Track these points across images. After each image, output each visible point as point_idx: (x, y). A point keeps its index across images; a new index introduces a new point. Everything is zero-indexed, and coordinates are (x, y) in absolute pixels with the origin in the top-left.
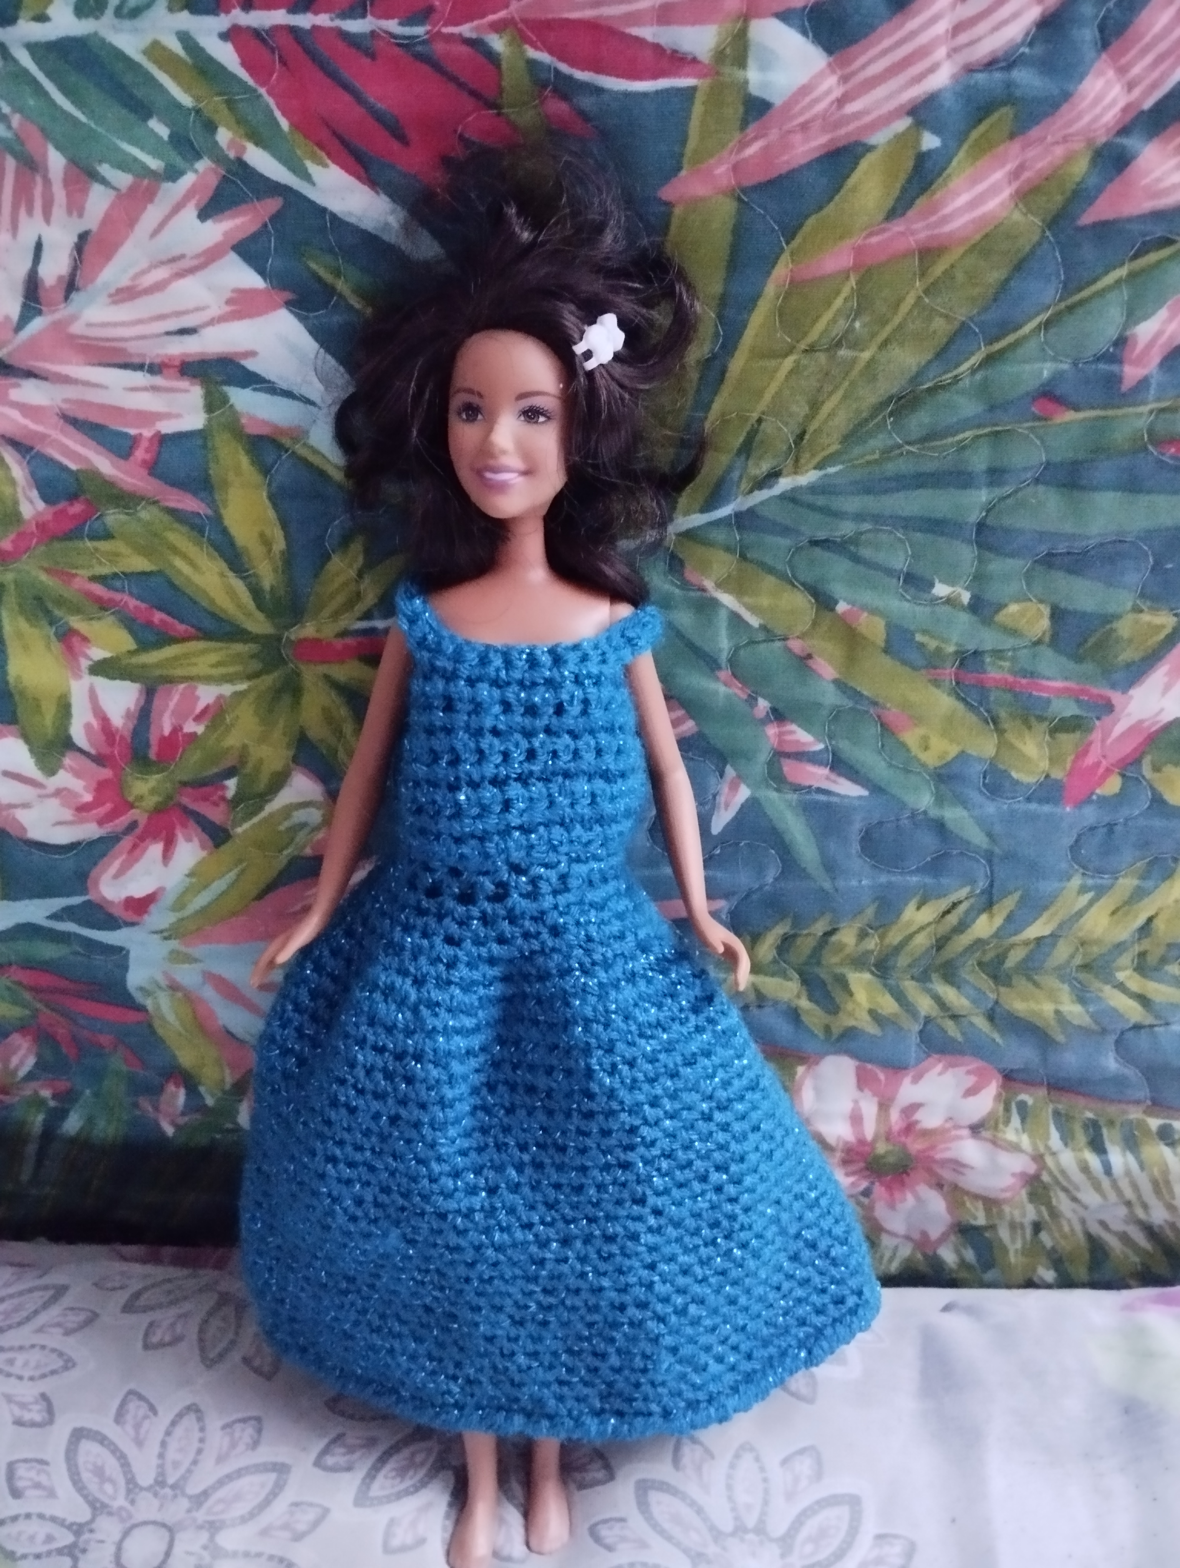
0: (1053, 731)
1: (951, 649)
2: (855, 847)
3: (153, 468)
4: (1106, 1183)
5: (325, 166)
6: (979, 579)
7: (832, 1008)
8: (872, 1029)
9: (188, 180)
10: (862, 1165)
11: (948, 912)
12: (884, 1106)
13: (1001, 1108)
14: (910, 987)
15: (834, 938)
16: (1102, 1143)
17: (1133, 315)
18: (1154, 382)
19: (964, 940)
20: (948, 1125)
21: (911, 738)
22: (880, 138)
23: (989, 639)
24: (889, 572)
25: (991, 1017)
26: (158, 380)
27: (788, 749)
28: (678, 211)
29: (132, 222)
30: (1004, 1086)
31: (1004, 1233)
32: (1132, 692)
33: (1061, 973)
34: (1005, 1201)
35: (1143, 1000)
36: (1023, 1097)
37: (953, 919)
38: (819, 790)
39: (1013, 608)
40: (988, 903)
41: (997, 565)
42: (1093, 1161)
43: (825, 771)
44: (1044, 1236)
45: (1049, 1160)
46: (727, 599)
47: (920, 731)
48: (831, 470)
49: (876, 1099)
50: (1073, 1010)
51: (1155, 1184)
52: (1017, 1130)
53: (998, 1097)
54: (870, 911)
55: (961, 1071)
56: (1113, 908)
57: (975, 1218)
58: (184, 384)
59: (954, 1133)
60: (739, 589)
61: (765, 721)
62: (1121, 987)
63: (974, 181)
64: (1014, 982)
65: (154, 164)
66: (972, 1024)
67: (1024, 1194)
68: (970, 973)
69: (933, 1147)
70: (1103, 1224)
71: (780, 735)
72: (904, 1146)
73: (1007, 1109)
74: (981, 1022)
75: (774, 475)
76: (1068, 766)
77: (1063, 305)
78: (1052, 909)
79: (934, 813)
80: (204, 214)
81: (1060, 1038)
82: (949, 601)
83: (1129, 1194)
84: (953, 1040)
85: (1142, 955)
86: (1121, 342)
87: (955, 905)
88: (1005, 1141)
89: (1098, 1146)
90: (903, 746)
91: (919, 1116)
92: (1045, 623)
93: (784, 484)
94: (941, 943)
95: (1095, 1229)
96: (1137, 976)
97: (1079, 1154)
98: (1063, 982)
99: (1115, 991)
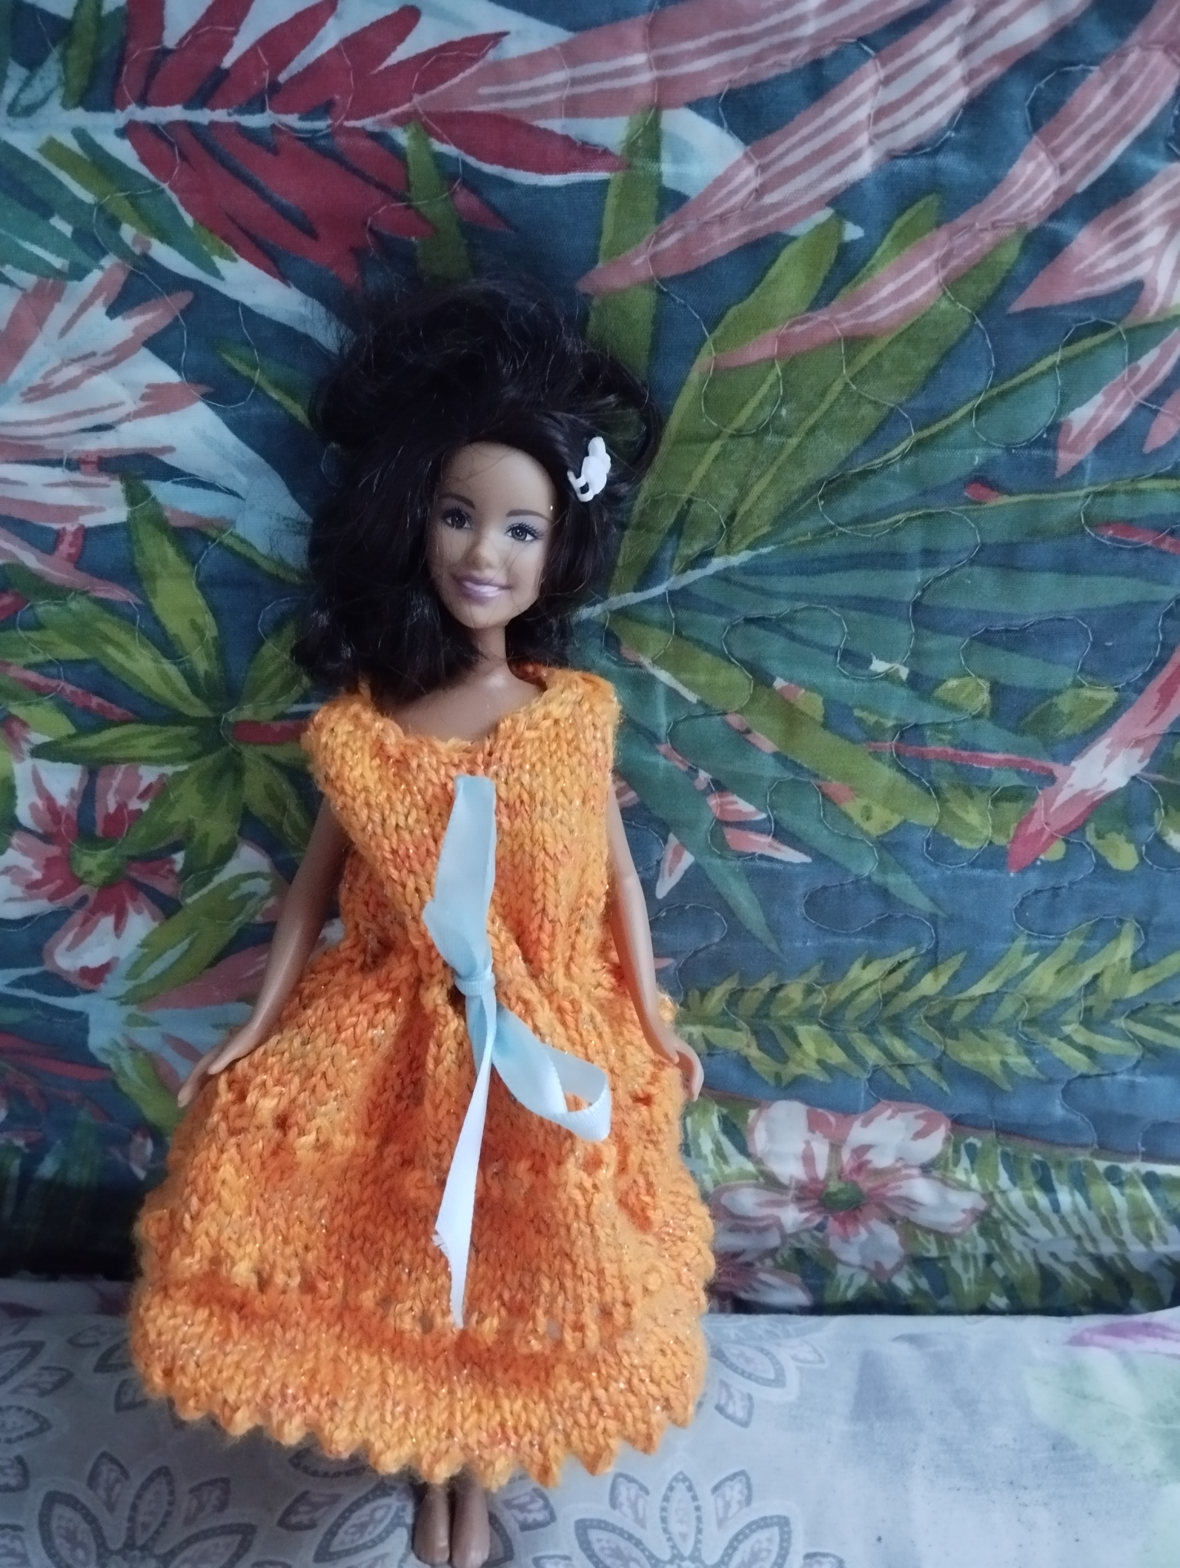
0: (996, 801)
1: (890, 723)
2: (800, 911)
3: (78, 562)
4: (1055, 1220)
5: (234, 260)
6: (916, 654)
7: (782, 1058)
8: (821, 1076)
9: (95, 277)
10: (815, 1202)
11: (893, 970)
12: (835, 1148)
13: (950, 1150)
14: (859, 1040)
15: (781, 994)
16: (1051, 1183)
17: (1067, 402)
18: (1089, 466)
19: (912, 996)
20: (899, 1165)
21: (853, 808)
22: (801, 229)
23: (928, 714)
24: (825, 649)
25: (938, 1066)
26: (77, 476)
27: (730, 819)
28: (596, 302)
29: (40, 321)
30: (952, 1130)
31: (957, 1264)
32: (1073, 764)
33: (1008, 1027)
34: (959, 1236)
35: (1088, 1051)
36: (971, 1140)
37: (898, 978)
38: (762, 857)
39: (952, 683)
40: (932, 961)
41: (933, 643)
42: (1042, 1200)
43: (767, 839)
44: (996, 1266)
45: (998, 1198)
46: (663, 676)
47: (862, 802)
48: (764, 551)
49: (827, 1141)
50: (1020, 1062)
51: (1103, 1221)
52: (966, 1170)
53: (947, 1139)
54: (816, 970)
55: (911, 1115)
56: (1058, 967)
57: (928, 1250)
58: (103, 479)
59: (904, 1172)
60: (675, 666)
61: (706, 793)
62: (1068, 1040)
63: (901, 271)
64: (961, 1035)
65: (58, 263)
66: (920, 1073)
67: (974, 1229)
68: (917, 1026)
69: (885, 1185)
70: (1053, 1255)
71: (721, 805)
72: (855, 1184)
73: (956, 1151)
74: (928, 1071)
75: (706, 555)
76: (1012, 833)
77: (995, 391)
78: (997, 969)
79: (877, 879)
80: (113, 311)
81: (1007, 1087)
82: (888, 677)
83: (1078, 1229)
84: (901, 1088)
85: (1088, 1010)
86: (1055, 428)
87: (900, 965)
88: (956, 1181)
89: (1047, 1186)
90: (846, 816)
91: (869, 1156)
92: (985, 697)
93: (717, 564)
94: (888, 998)
95: (1046, 1259)
96: (1083, 1029)
97: (1028, 1193)
98: (1009, 1035)
99: (1062, 1044)
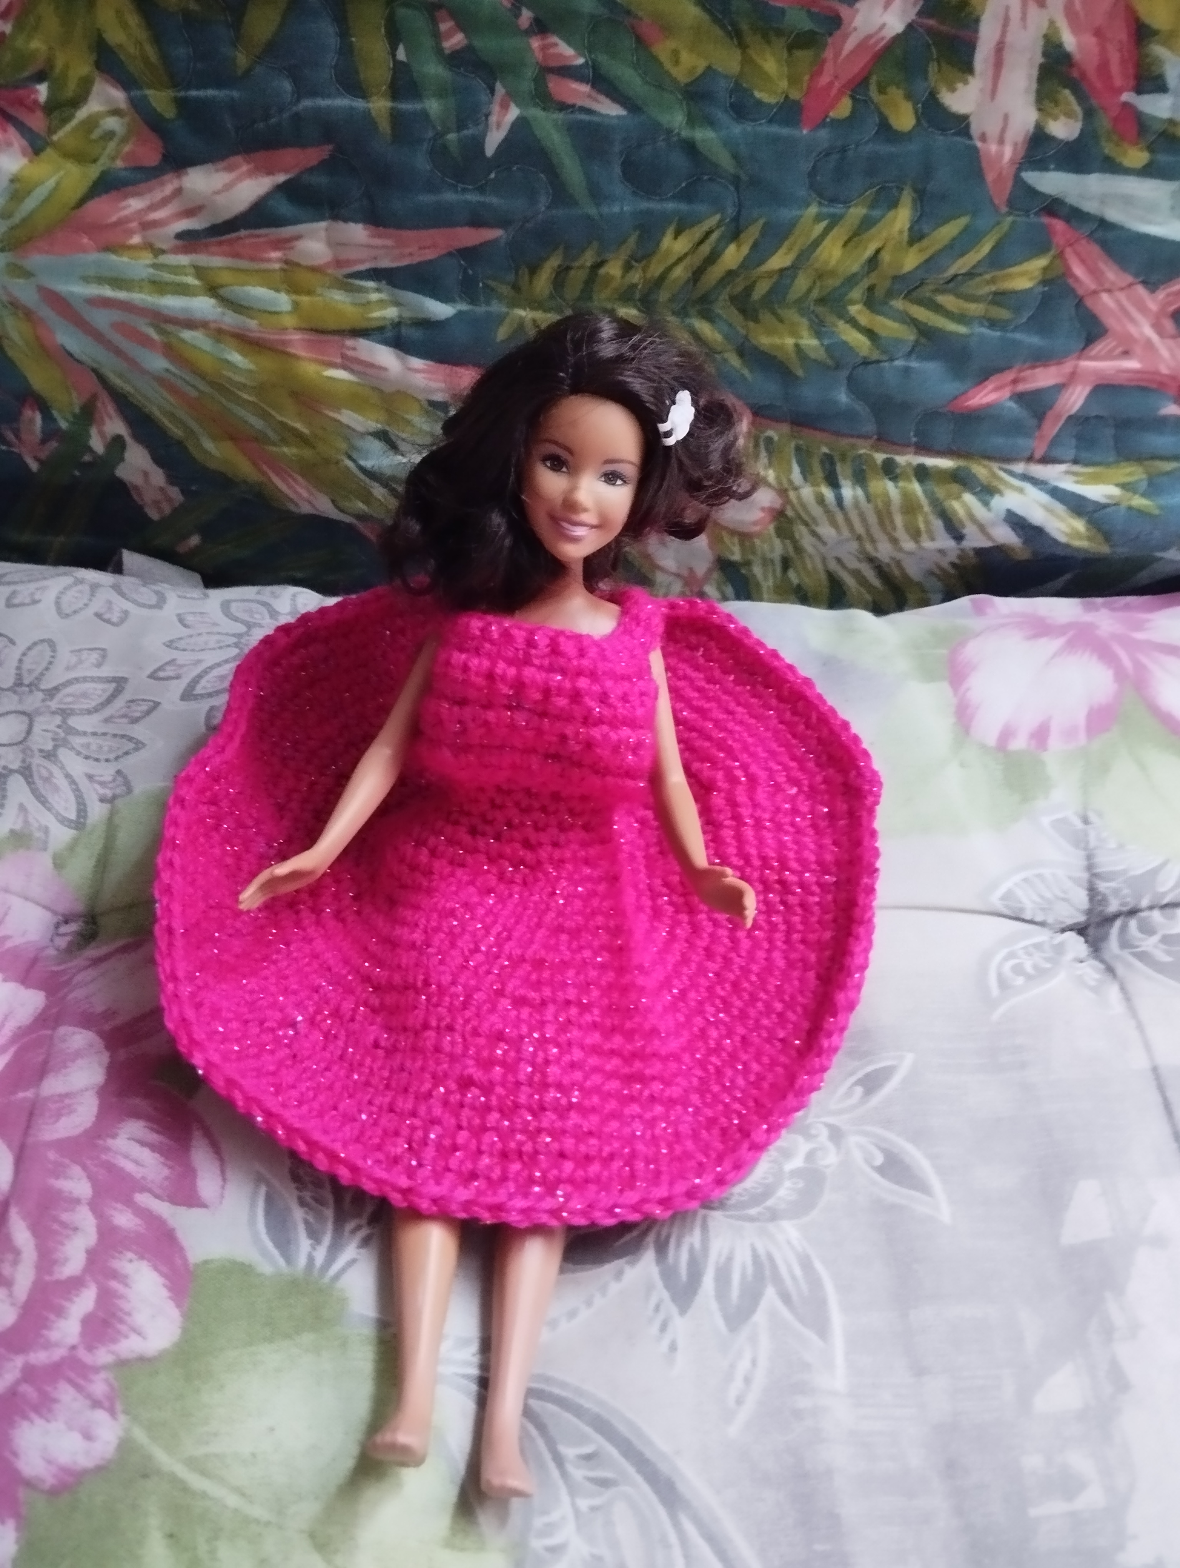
0: (791, 47)
2: (617, 172)
4: (840, 518)
11: (702, 241)
14: (671, 322)
15: (602, 271)
16: (837, 479)
19: (716, 272)
21: (663, 51)
25: (741, 352)
27: (552, 64)
31: (757, 570)
32: (856, 6)
33: (800, 304)
34: (758, 535)
35: (870, 333)
36: (770, 433)
37: (706, 249)
38: (583, 109)
40: (735, 235)
42: (828, 493)
43: (585, 88)
44: (792, 574)
45: (792, 494)
47: (671, 44)
50: (810, 342)
51: (879, 513)
52: (765, 464)
54: (632, 240)
56: (845, 238)
57: (733, 554)
61: (529, 32)
62: (853, 321)
64: (761, 316)
66: (725, 360)
67: (771, 528)
68: (722, 307)
70: (839, 560)
71: (544, 48)
73: (756, 445)
74: (732, 358)
76: (805, 86)
78: (791, 239)
79: (686, 134)
81: (800, 373)
83: (860, 529)
85: (871, 289)
89: (834, 484)
90: (656, 59)
94: (696, 276)
95: (833, 566)
96: (866, 311)
97: (817, 489)
98: (802, 315)
99: (848, 326)
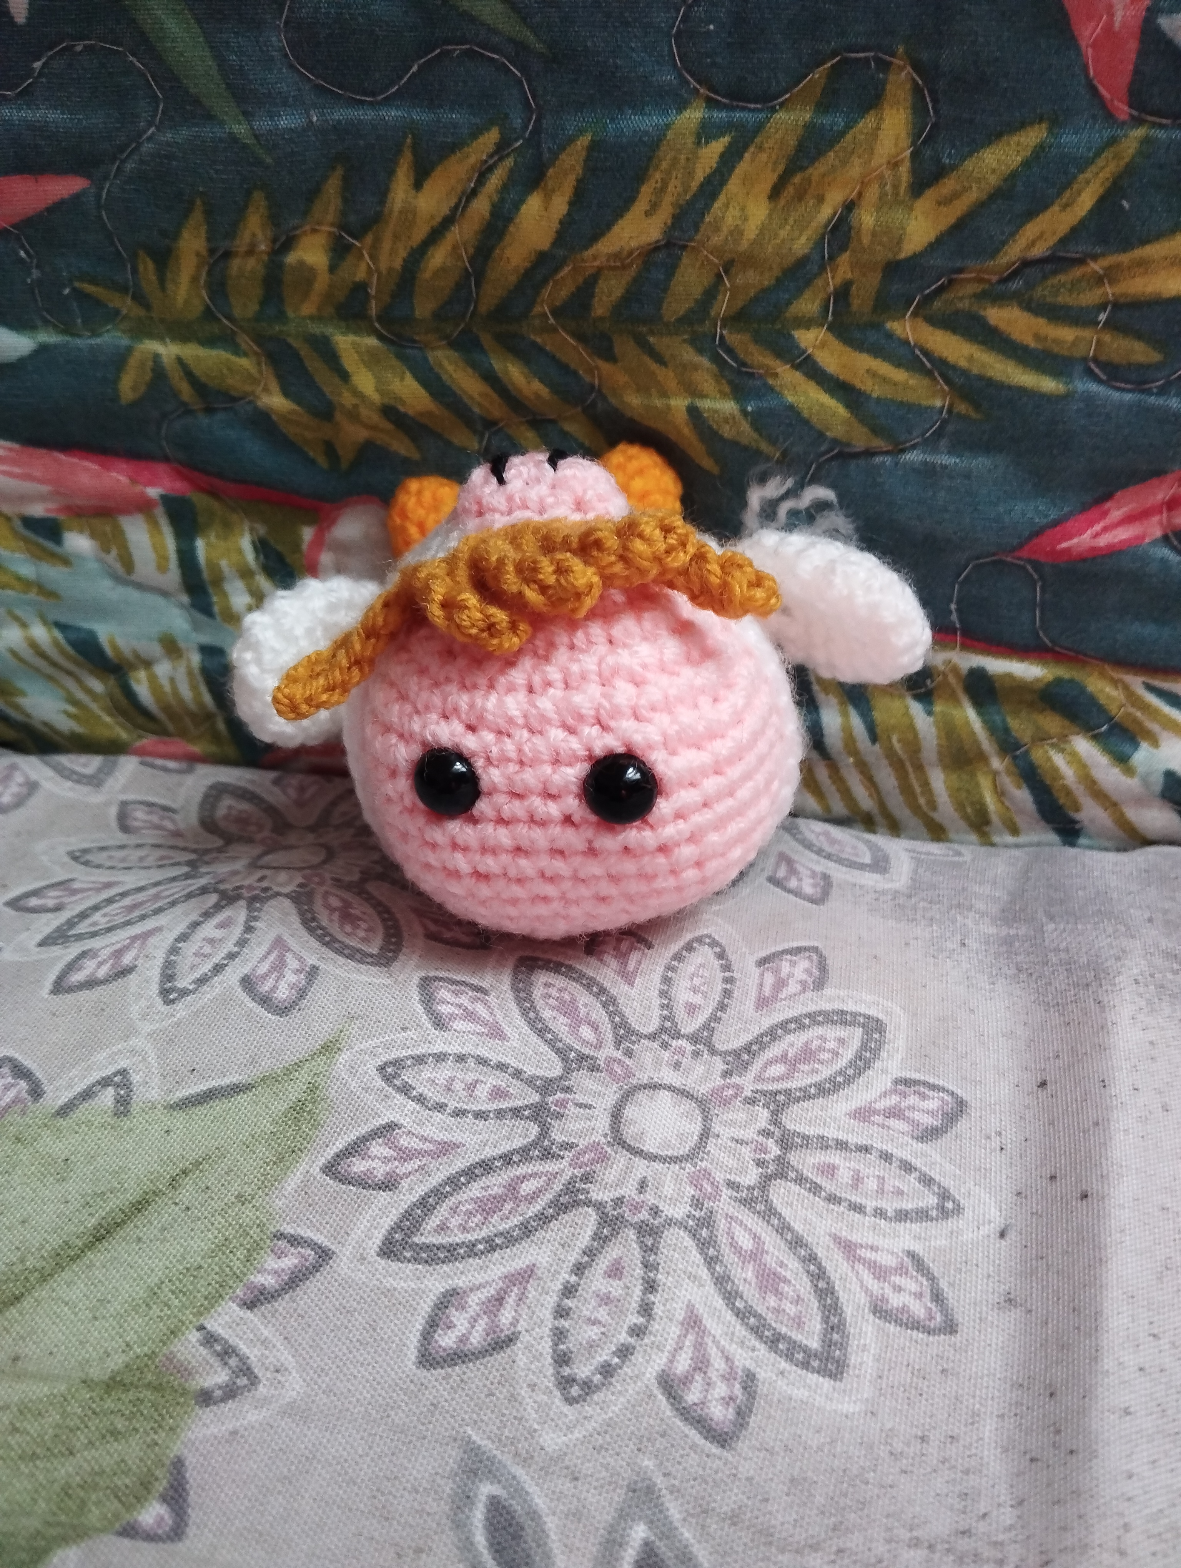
7: (322, 406)
11: (472, 191)
14: (449, 363)
15: (291, 259)
33: (695, 330)
35: (847, 390)
40: (535, 164)
50: (723, 409)
54: (334, 192)
56: (771, 178)
62: (809, 366)
64: (617, 350)
85: (841, 293)
94: (478, 262)
96: (834, 343)
98: (700, 351)
99: (797, 376)
